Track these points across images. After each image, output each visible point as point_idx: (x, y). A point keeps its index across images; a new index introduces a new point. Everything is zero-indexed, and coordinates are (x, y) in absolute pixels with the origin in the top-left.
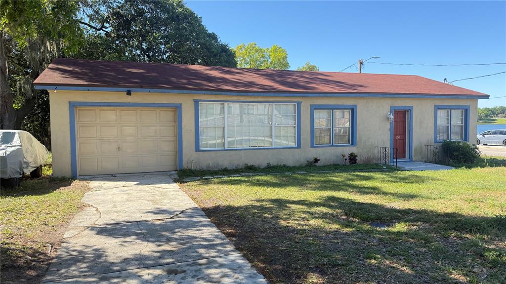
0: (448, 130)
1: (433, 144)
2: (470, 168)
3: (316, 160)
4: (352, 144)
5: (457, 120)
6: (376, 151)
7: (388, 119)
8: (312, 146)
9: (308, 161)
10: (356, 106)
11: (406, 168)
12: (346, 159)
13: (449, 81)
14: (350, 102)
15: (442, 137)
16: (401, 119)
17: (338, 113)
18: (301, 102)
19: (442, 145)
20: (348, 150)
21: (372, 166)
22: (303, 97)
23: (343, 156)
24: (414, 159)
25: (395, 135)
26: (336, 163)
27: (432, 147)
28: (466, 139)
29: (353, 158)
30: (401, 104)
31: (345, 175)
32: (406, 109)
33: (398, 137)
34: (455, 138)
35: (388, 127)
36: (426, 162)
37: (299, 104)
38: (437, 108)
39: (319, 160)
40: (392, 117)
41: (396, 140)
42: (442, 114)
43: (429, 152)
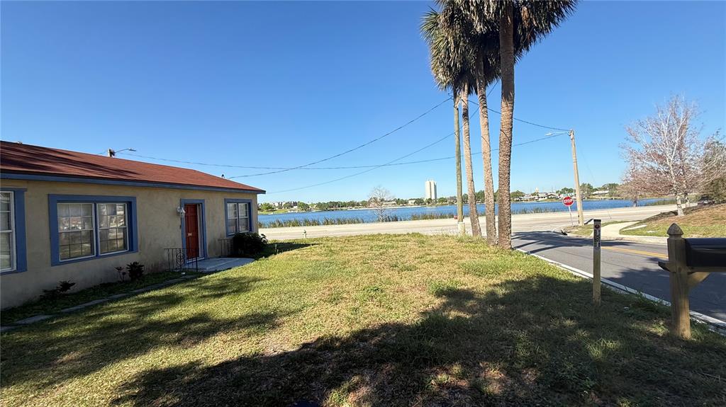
0: (236, 222)
1: (225, 238)
3: (66, 286)
4: (131, 250)
5: (242, 214)
6: (166, 254)
7: (178, 214)
8: (55, 262)
9: (45, 291)
10: (134, 198)
12: (124, 274)
13: (226, 177)
14: (127, 193)
15: (232, 229)
16: (193, 214)
17: (105, 209)
18: (26, 190)
19: (234, 238)
20: (127, 260)
21: (165, 275)
22: (28, 181)
23: (119, 269)
24: (209, 256)
25: (188, 231)
26: (106, 282)
27: (226, 241)
28: (251, 230)
29: (135, 269)
30: (194, 197)
32: (198, 202)
33: (190, 234)
34: (242, 230)
35: (179, 223)
37: (19, 194)
38: (227, 201)
39: (73, 284)
40: (184, 211)
41: (188, 238)
42: (230, 206)
43: (223, 246)
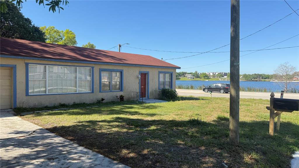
0: (164, 83)
1: (158, 90)
2: (174, 101)
3: (103, 100)
4: (121, 90)
5: (168, 79)
6: (132, 94)
7: (138, 77)
8: (100, 92)
9: (97, 100)
10: (123, 70)
11: (147, 102)
12: (118, 99)
13: (164, 60)
14: (120, 68)
15: (162, 87)
16: (144, 77)
17: (114, 74)
18: (94, 67)
19: (162, 91)
20: (119, 94)
21: (132, 101)
22: (95, 64)
23: (117, 97)
24: (149, 98)
25: (141, 85)
26: (113, 101)
27: (157, 91)
28: (171, 88)
29: (122, 98)
30: (144, 70)
31: (120, 107)
32: (146, 73)
33: (142, 87)
34: (167, 87)
35: (138, 81)
36: (155, 99)
37: (93, 68)
38: (160, 72)
39: (104, 99)
40: (140, 76)
41: (141, 88)
42: (161, 75)
43: (156, 94)
